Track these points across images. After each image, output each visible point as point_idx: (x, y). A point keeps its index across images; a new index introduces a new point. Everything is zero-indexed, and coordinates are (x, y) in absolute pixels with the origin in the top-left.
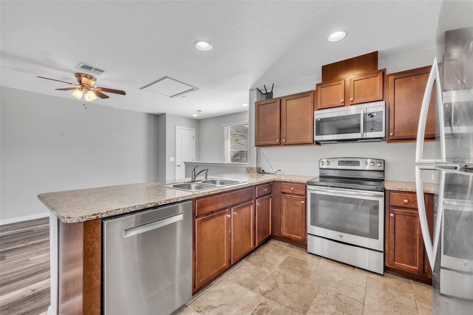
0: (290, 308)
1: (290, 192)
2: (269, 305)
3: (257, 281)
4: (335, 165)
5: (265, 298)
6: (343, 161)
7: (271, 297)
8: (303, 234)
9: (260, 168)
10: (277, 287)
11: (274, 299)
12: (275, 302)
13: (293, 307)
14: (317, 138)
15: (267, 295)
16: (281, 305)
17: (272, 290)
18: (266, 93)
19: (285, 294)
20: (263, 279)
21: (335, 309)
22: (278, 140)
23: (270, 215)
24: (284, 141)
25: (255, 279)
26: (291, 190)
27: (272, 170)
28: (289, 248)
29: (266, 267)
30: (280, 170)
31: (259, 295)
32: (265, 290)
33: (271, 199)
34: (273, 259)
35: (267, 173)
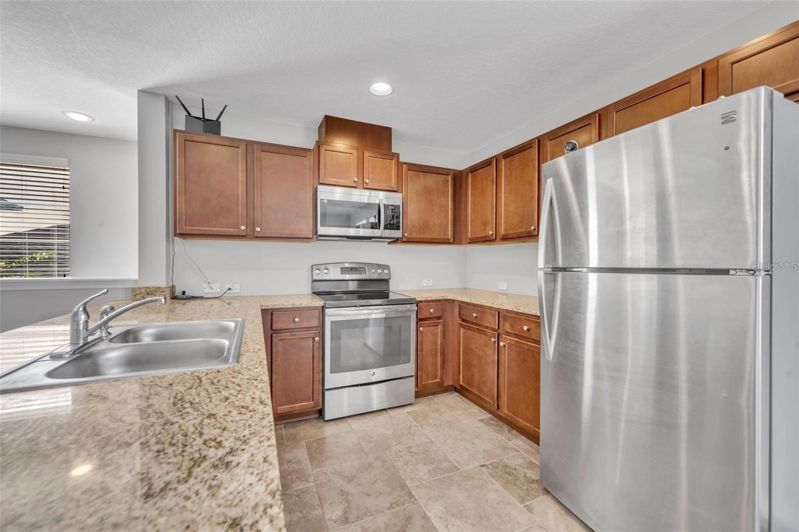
0: (394, 505)
2: (370, 527)
3: (313, 512)
4: (335, 274)
5: (355, 523)
6: (344, 267)
7: (360, 515)
8: (319, 395)
9: (175, 287)
10: (348, 495)
11: (366, 512)
12: (371, 516)
13: (394, 501)
14: (322, 230)
15: (351, 517)
16: (382, 512)
17: (348, 505)
18: (202, 117)
19: (369, 495)
20: (317, 503)
21: (425, 466)
22: (243, 229)
24: (257, 229)
25: (304, 511)
26: (295, 322)
27: (210, 290)
28: (292, 431)
29: (295, 481)
30: (230, 289)
31: (342, 527)
32: (341, 514)
34: (289, 462)
35: (197, 298)
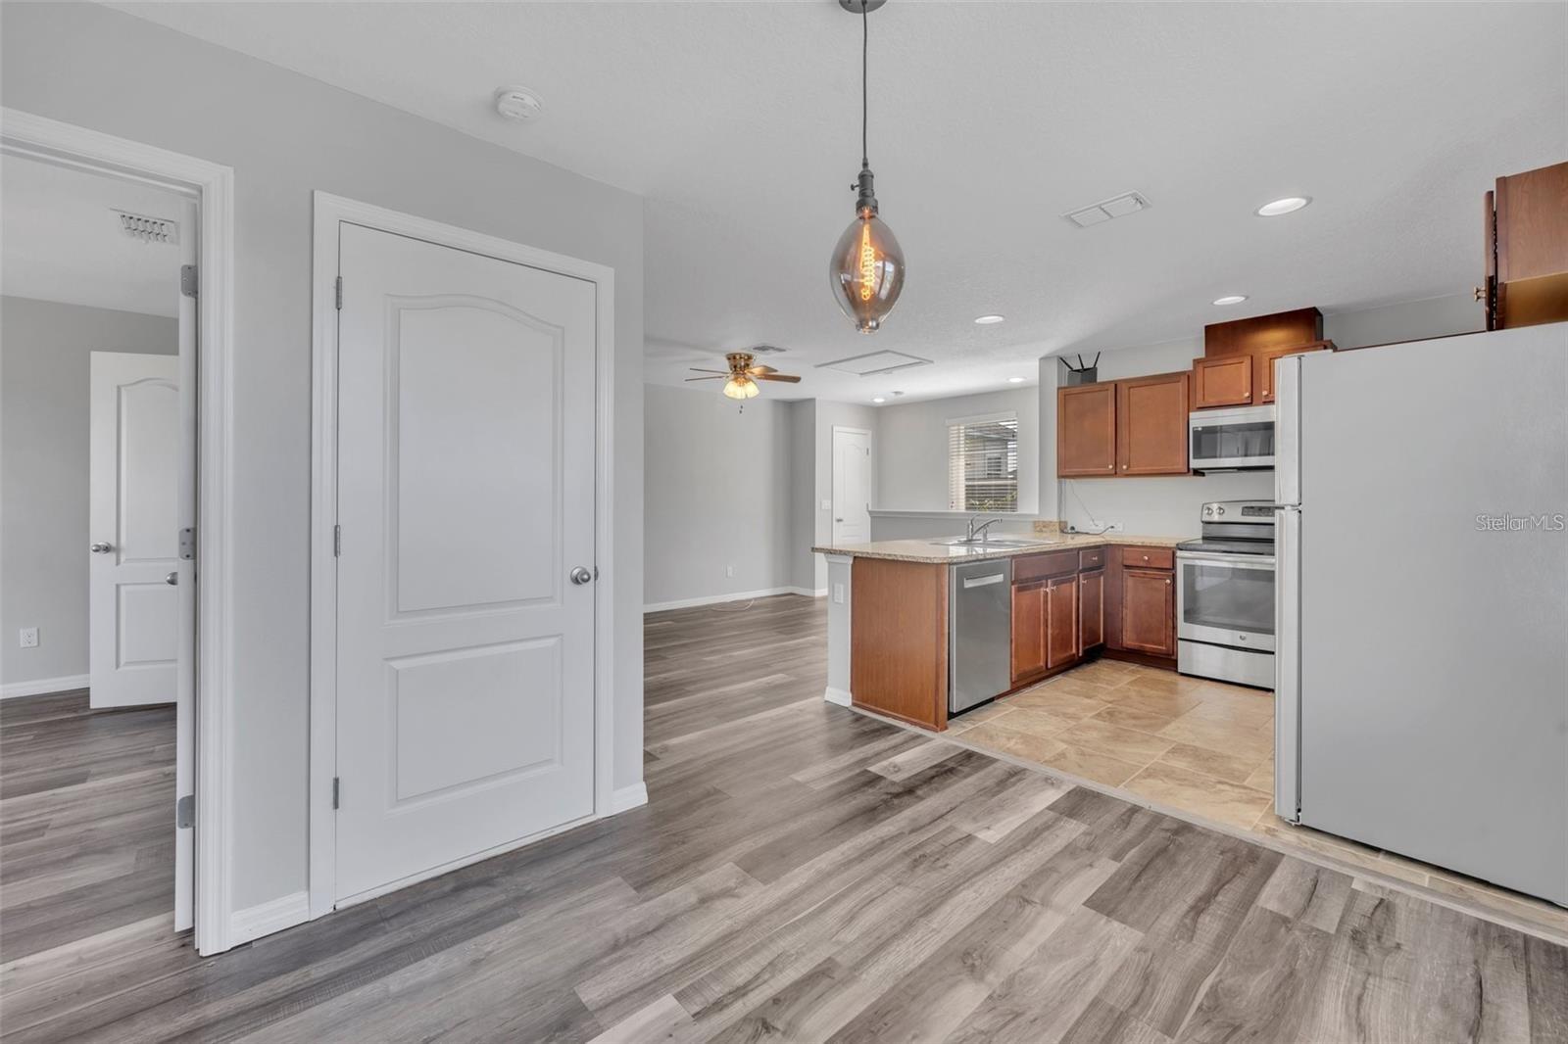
1: (1141, 564)
3: (1094, 693)
4: (1234, 514)
6: (1252, 508)
8: (1169, 642)
9: (1066, 523)
14: (1195, 464)
15: (1116, 703)
18: (1080, 368)
20: (1102, 692)
22: (1111, 467)
23: (1102, 606)
24: (1125, 467)
25: (1090, 690)
26: (1144, 560)
27: (1094, 527)
30: (1112, 527)
31: (1103, 702)
32: (1110, 700)
33: (1102, 578)
34: (1112, 676)
35: (1082, 533)
